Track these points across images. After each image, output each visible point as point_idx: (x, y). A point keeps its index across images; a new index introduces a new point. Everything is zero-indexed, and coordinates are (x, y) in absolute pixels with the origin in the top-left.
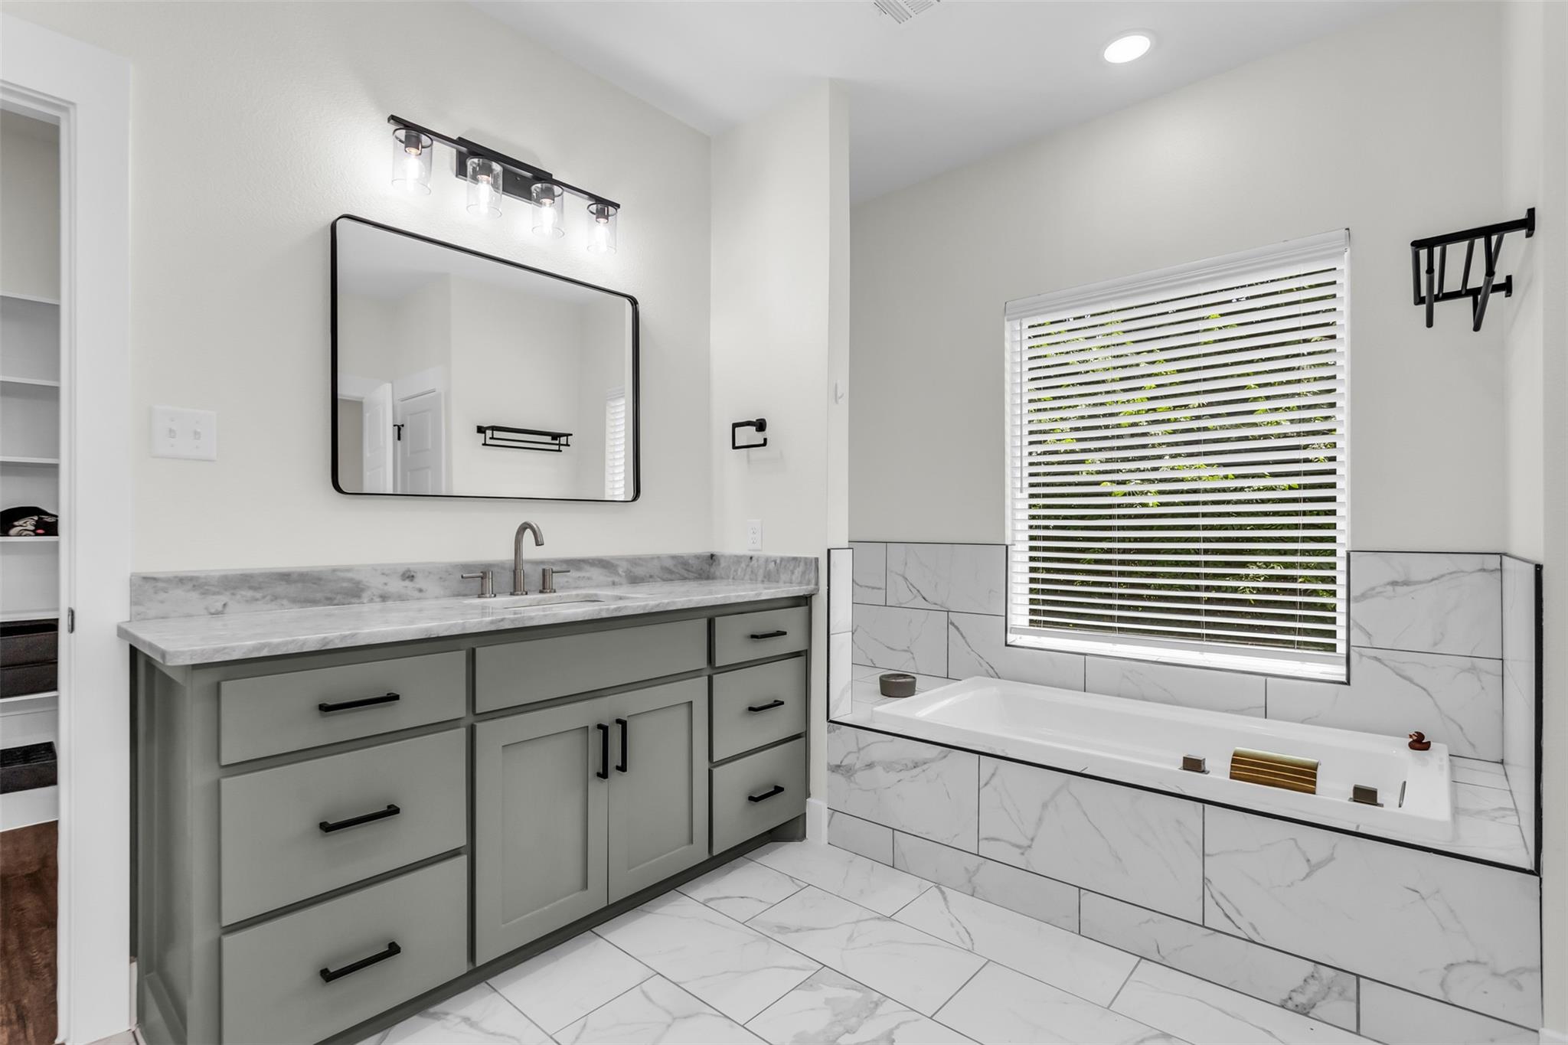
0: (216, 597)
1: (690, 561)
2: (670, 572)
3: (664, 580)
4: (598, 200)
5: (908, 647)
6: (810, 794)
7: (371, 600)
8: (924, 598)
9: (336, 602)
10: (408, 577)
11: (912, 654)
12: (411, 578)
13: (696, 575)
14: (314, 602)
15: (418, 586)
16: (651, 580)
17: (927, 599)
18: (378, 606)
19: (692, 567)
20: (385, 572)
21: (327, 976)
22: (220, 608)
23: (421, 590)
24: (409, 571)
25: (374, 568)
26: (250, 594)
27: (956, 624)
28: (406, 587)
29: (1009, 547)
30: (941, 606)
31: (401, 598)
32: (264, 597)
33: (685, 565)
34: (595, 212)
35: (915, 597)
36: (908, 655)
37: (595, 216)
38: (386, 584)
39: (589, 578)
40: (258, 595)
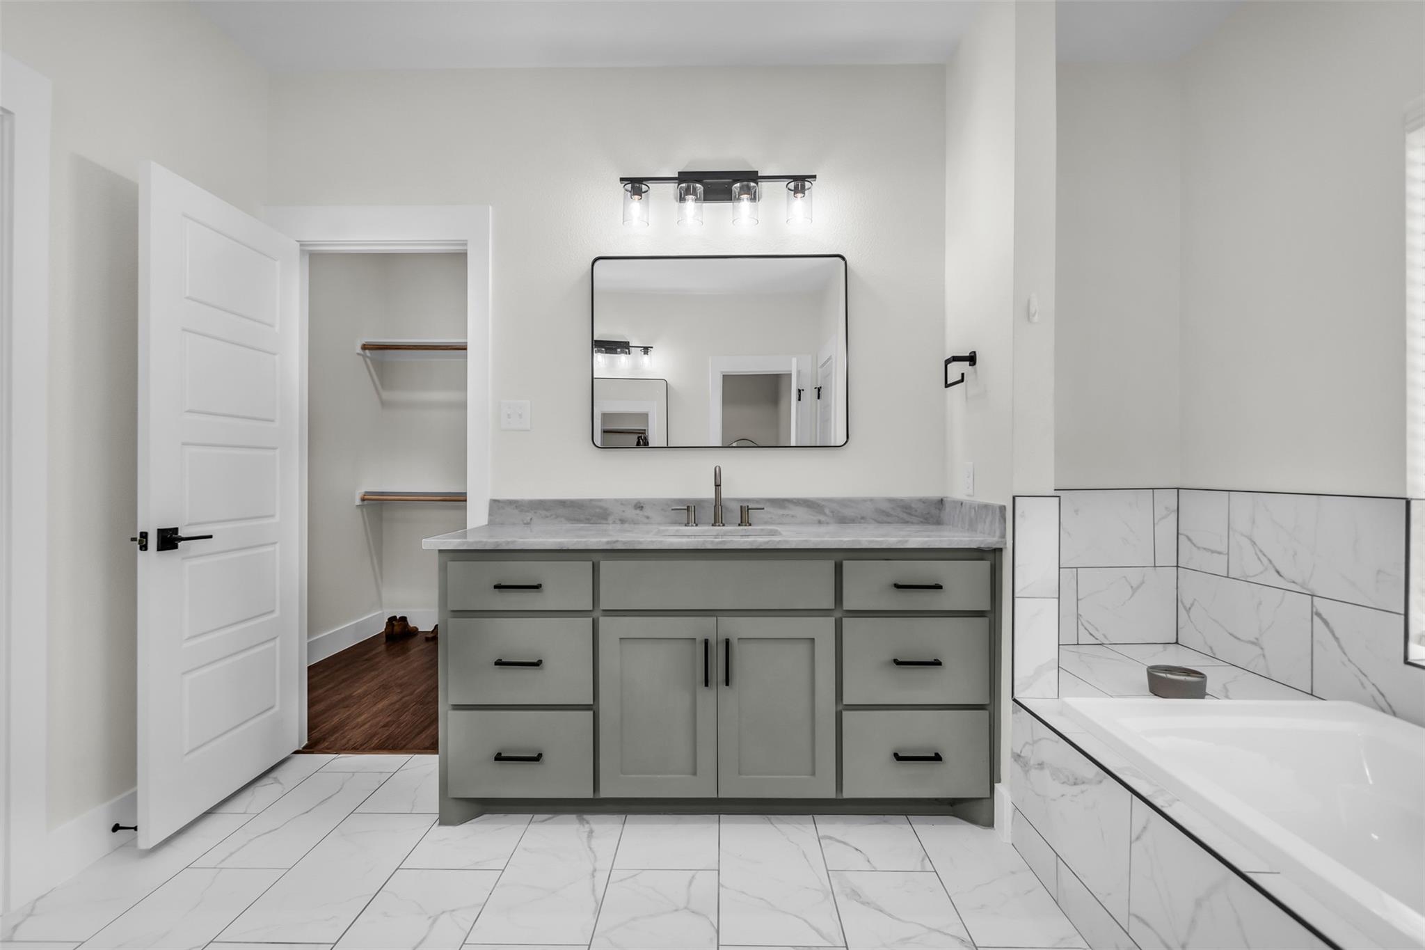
0: (527, 514)
1: (913, 505)
2: (888, 515)
3: (879, 522)
4: (795, 178)
5: (1257, 639)
6: (1000, 779)
7: (614, 522)
8: (1278, 572)
9: (592, 522)
10: (639, 507)
11: (1262, 649)
12: (641, 508)
13: (921, 520)
14: (579, 521)
15: (646, 514)
16: (862, 521)
17: (1282, 574)
18: (618, 526)
19: (916, 511)
20: (623, 503)
21: (499, 758)
22: (529, 521)
23: (648, 518)
24: (639, 502)
25: (616, 500)
26: (544, 513)
27: (1324, 616)
28: (637, 514)
29: (1413, 503)
30: (1304, 588)
31: (634, 522)
32: (551, 515)
33: (906, 508)
34: (793, 189)
35: (1266, 569)
36: (1257, 650)
37: (793, 192)
38: (624, 511)
39: (793, 516)
40: (548, 514)
